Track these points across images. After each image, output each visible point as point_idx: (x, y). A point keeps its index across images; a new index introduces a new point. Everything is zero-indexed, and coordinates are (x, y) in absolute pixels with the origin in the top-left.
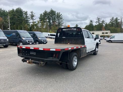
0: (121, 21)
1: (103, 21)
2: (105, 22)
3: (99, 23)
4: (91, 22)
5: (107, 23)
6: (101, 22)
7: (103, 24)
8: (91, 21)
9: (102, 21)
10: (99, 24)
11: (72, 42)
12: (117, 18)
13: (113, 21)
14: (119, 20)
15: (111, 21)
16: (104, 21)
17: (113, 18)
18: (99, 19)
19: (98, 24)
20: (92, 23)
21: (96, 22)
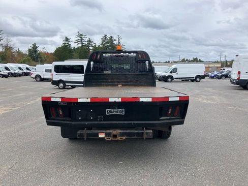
0: (119, 42)
1: (89, 41)
2: (92, 42)
3: (82, 43)
4: (66, 41)
5: (95, 45)
6: (86, 43)
7: (89, 47)
8: (66, 38)
9: (87, 39)
10: (82, 46)
11: (127, 82)
12: (112, 37)
13: (107, 43)
14: (115, 40)
15: (103, 41)
16: (92, 40)
17: (106, 36)
18: (81, 36)
19: (80, 45)
20: (70, 43)
21: (77, 42)
